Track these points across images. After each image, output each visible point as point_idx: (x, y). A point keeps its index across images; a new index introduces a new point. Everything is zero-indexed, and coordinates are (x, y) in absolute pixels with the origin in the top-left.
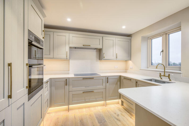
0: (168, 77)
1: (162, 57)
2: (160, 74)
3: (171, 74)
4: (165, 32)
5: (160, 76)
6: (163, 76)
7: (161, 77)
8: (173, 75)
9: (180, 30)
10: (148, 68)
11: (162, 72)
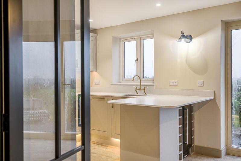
0: (143, 91)
1: (137, 67)
2: (136, 88)
3: (146, 87)
4: (139, 36)
5: (136, 90)
6: (139, 90)
7: (136, 92)
8: (148, 87)
9: (152, 37)
10: (120, 82)
11: (138, 85)
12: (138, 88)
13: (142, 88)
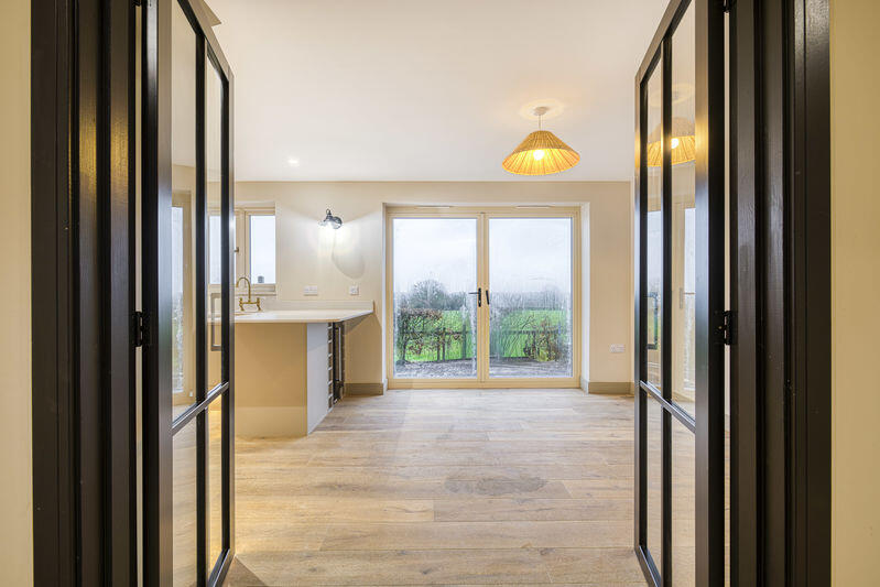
0: (256, 304)
2: (241, 300)
3: (261, 298)
4: (242, 208)
5: (241, 304)
6: (247, 303)
8: (264, 298)
9: (272, 213)
12: (245, 299)
13: (254, 299)
